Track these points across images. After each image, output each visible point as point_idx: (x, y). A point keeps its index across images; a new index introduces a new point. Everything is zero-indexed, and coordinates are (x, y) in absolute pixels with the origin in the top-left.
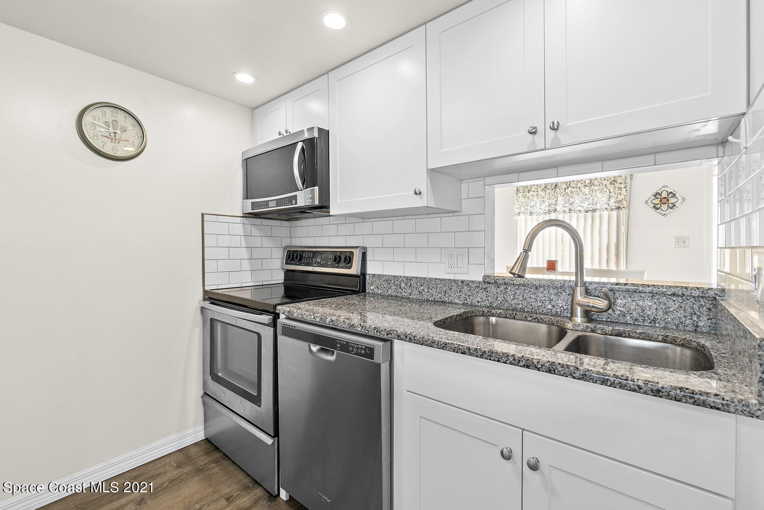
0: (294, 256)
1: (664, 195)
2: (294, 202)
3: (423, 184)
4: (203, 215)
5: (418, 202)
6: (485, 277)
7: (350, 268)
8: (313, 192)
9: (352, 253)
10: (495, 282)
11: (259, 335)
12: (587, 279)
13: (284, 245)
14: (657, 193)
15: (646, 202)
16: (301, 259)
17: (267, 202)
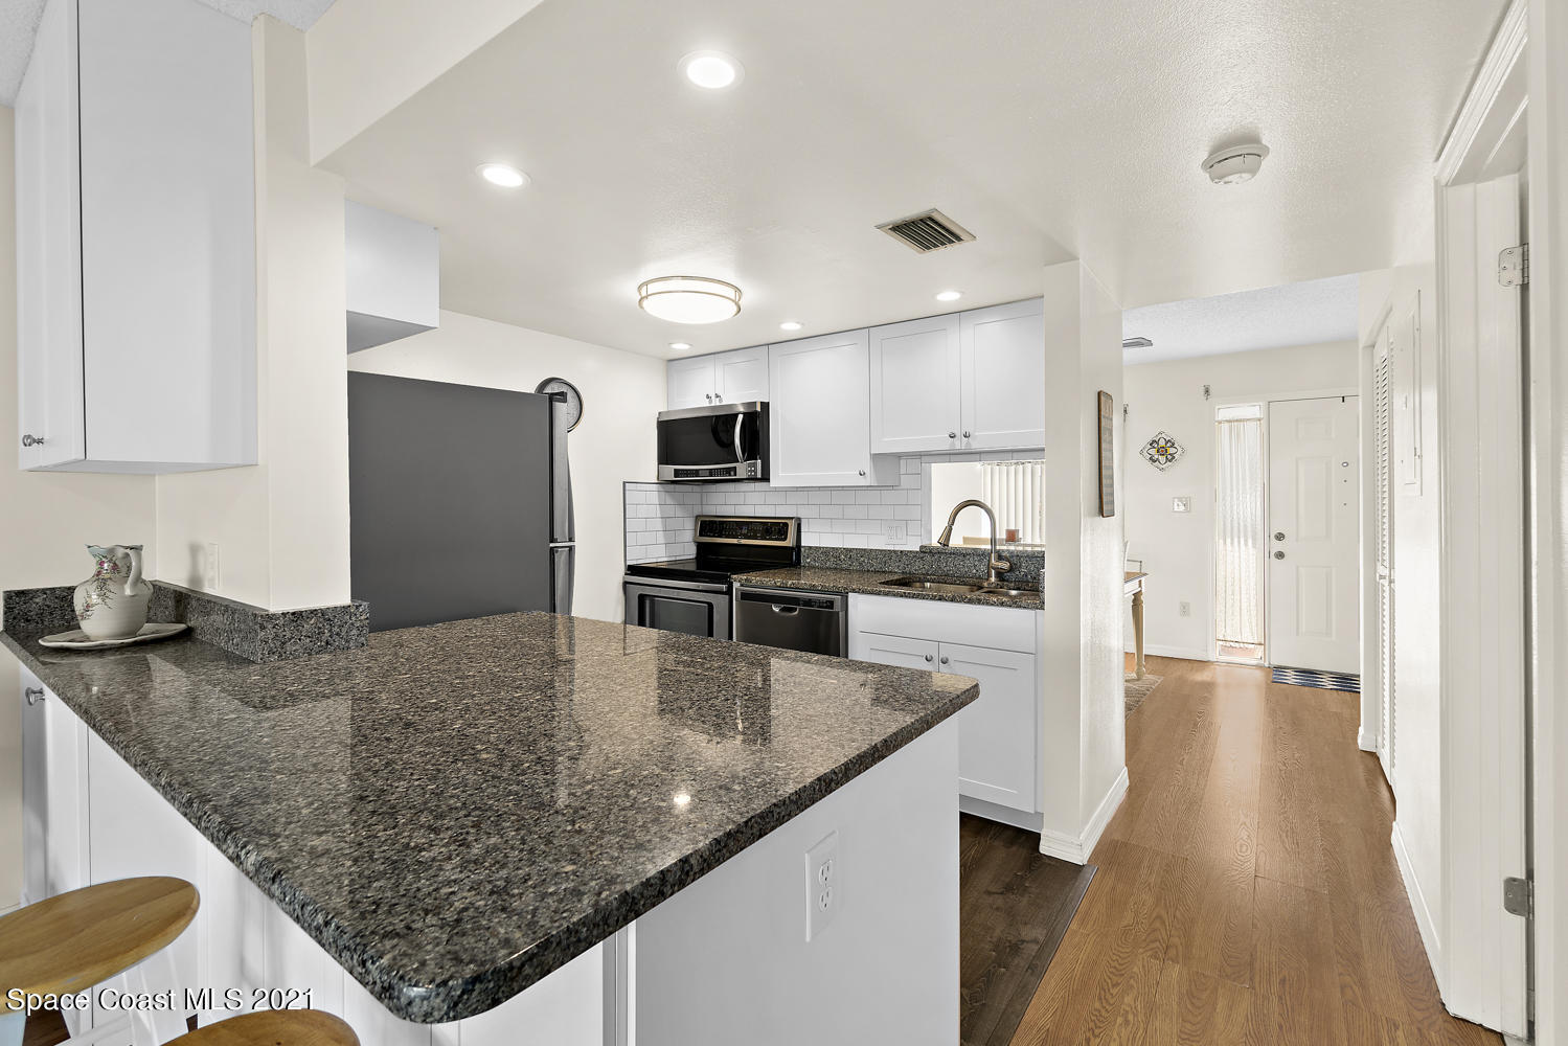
0: (708, 525)
1: (1162, 443)
2: (732, 473)
3: (867, 467)
4: (624, 483)
5: (862, 482)
6: (921, 547)
7: (785, 539)
8: (755, 465)
9: (786, 525)
10: (930, 552)
11: (710, 606)
12: (998, 548)
13: (696, 513)
14: (1154, 441)
15: (1141, 452)
16: (721, 531)
17: (697, 471)
